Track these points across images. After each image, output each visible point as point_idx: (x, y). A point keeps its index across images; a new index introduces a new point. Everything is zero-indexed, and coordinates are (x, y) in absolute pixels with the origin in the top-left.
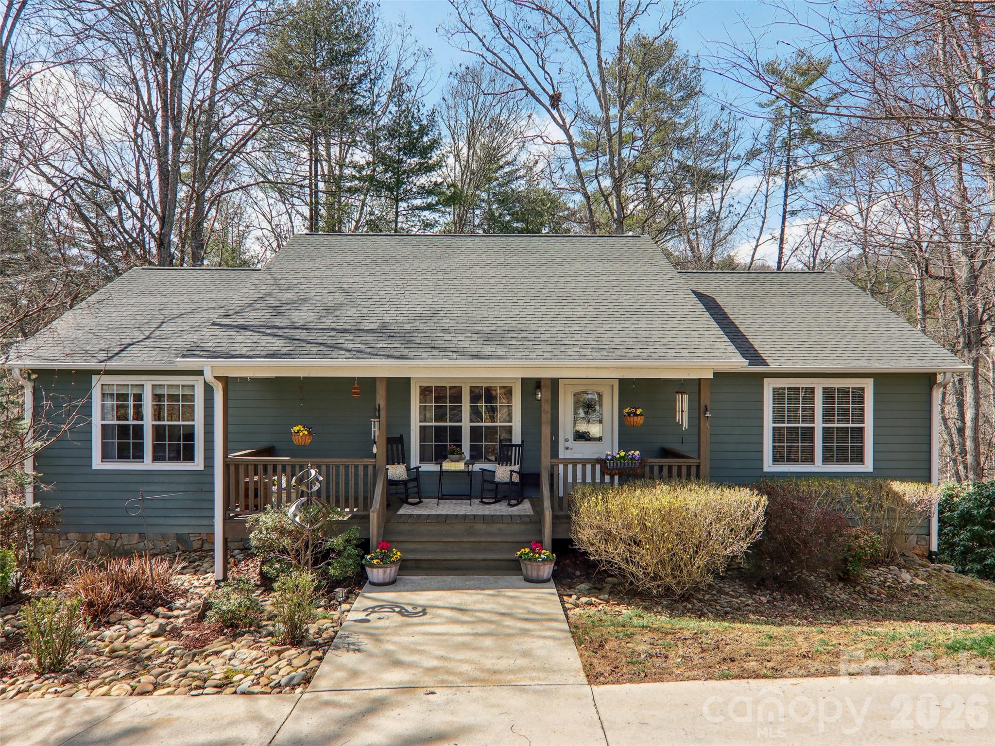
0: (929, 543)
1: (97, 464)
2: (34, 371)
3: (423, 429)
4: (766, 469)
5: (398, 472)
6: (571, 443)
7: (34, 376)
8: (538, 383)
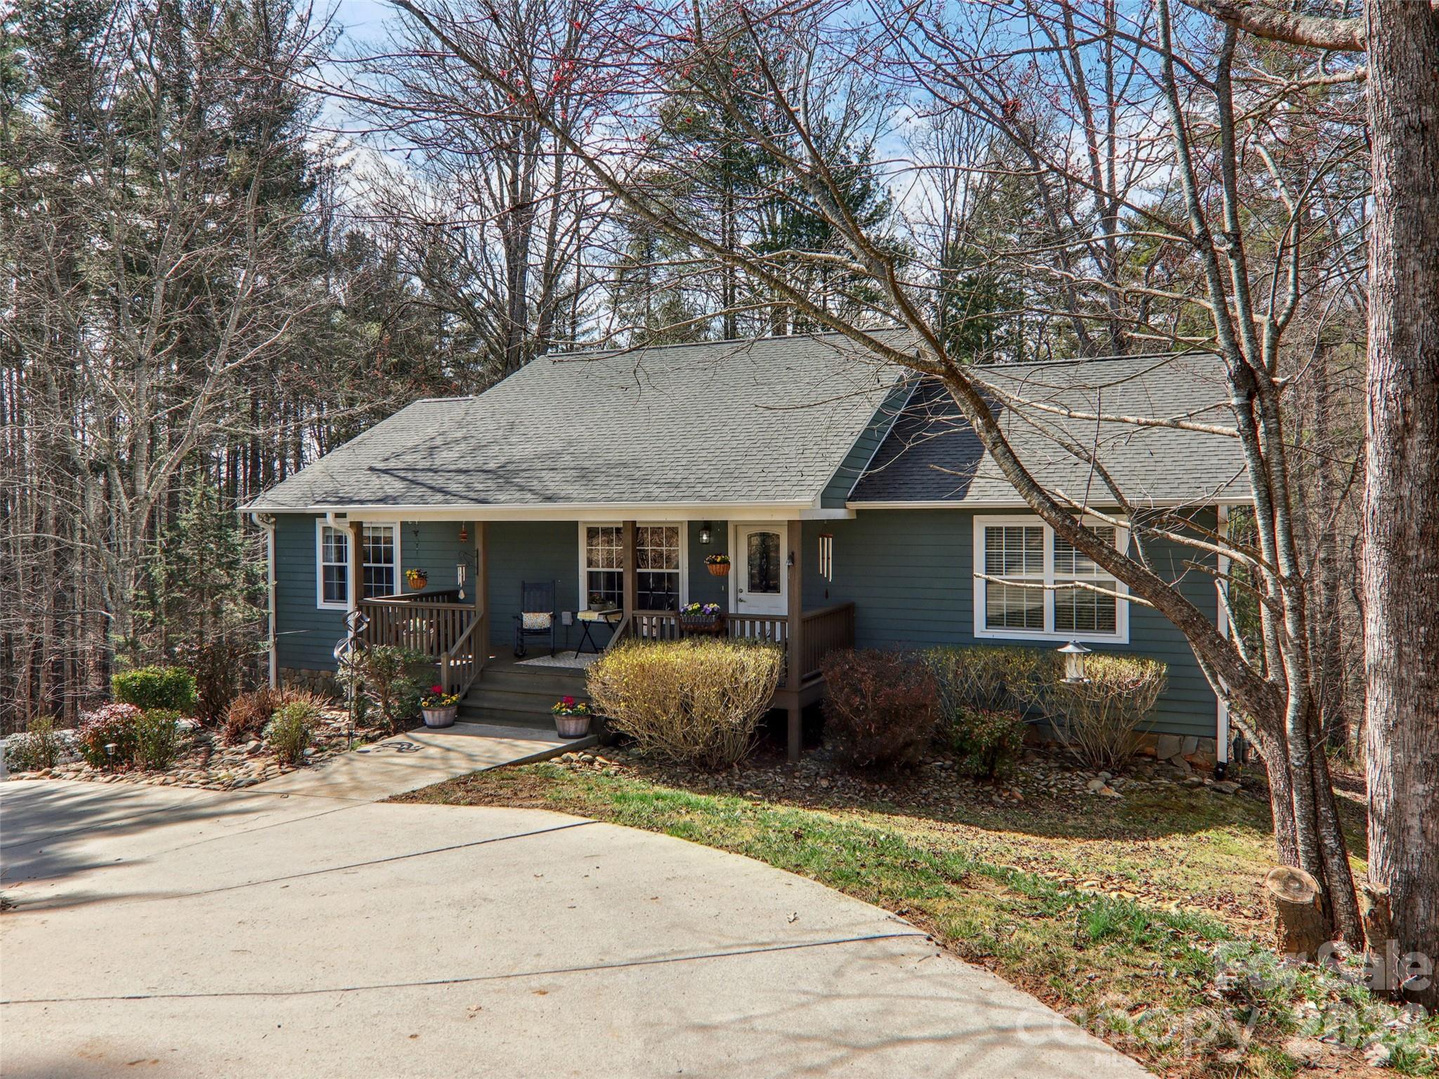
0: (1215, 750)
1: (321, 604)
2: (273, 515)
3: (591, 575)
4: (976, 635)
5: (539, 620)
6: (745, 595)
7: (273, 520)
8: (707, 526)
